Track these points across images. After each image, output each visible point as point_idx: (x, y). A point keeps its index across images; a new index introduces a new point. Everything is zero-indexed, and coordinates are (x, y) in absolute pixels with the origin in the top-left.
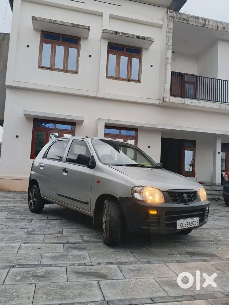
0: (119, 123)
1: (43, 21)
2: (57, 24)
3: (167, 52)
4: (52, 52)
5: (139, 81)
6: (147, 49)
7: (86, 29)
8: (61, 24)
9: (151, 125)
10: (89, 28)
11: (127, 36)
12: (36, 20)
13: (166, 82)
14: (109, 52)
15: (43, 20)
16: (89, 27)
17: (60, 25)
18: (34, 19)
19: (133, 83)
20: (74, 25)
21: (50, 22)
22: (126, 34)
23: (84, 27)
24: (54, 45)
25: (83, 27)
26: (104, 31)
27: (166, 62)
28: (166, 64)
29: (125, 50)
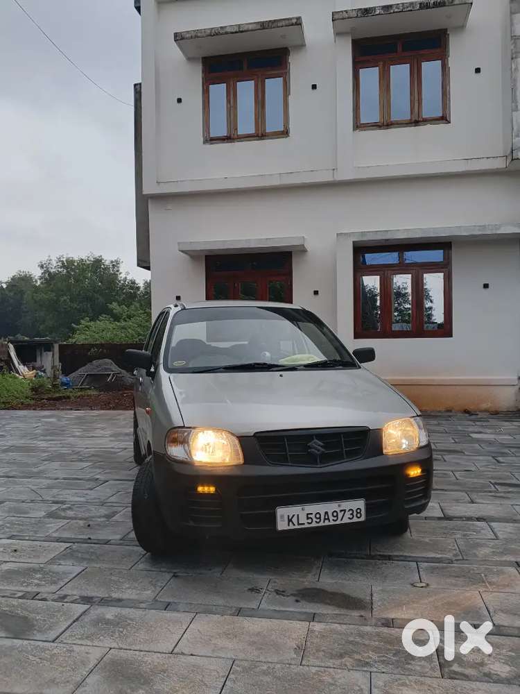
0: (388, 236)
1: (197, 37)
2: (226, 33)
3: (515, 21)
4: (228, 101)
5: (444, 119)
6: (462, 27)
7: (292, 25)
8: (236, 32)
9: (479, 230)
10: (298, 22)
11: (396, 10)
12: (183, 38)
13: (517, 107)
14: (357, 65)
15: (196, 35)
16: (299, 19)
17: (234, 35)
18: (178, 38)
19: (429, 127)
20: (264, 26)
21: (211, 35)
22: (390, 7)
23: (287, 22)
24: (232, 83)
25: (284, 23)
26: (336, 17)
27: (512, 50)
28: (514, 56)
29: (399, 49)
